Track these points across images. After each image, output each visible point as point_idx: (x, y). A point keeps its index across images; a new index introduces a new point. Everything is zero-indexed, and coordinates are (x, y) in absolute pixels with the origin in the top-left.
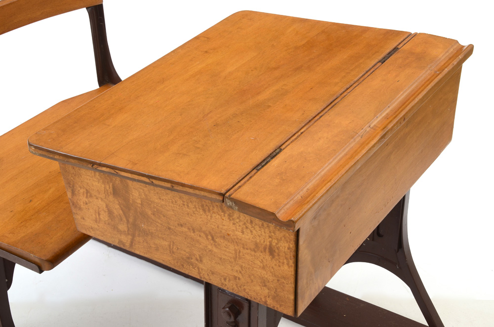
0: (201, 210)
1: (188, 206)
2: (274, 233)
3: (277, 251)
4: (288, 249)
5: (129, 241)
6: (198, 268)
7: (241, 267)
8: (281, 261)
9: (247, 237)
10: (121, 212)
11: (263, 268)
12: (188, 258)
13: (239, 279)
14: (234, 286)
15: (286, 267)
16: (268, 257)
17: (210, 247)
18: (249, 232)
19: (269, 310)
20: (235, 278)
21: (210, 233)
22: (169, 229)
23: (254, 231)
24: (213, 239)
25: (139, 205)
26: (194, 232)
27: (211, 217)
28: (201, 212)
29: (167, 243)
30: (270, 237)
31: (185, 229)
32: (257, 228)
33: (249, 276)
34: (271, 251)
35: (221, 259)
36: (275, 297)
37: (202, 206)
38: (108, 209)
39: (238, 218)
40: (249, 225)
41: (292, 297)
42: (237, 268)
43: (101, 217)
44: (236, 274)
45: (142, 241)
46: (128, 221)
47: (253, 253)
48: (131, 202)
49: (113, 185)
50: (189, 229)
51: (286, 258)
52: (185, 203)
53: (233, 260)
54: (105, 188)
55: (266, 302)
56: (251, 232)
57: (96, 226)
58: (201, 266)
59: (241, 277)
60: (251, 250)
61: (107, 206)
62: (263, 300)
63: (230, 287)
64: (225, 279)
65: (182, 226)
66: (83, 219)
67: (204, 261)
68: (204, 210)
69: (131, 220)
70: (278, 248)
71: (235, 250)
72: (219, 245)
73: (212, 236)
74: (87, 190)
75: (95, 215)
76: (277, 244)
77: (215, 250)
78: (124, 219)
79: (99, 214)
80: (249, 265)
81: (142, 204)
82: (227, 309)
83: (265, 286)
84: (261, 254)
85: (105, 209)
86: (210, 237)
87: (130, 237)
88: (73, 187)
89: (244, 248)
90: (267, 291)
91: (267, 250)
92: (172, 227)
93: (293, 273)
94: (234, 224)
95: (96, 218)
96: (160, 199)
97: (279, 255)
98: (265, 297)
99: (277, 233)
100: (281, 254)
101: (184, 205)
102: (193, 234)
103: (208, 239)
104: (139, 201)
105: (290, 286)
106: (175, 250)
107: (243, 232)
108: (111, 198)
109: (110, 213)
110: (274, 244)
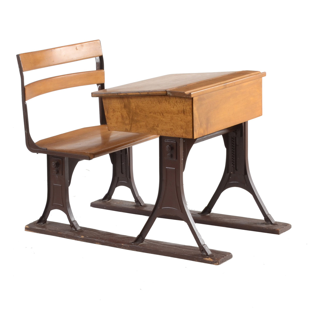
0: (158, 103)
1: (153, 103)
2: (185, 104)
3: (186, 111)
4: (190, 108)
5: (130, 127)
6: (157, 130)
7: (173, 123)
8: (187, 115)
9: (175, 109)
10: (127, 115)
11: (181, 121)
12: (153, 127)
13: (172, 129)
14: (171, 133)
15: (189, 117)
16: (182, 115)
17: (161, 119)
18: (176, 106)
19: (184, 139)
20: (171, 129)
21: (161, 112)
22: (146, 116)
23: (178, 106)
24: (163, 115)
25: (134, 109)
26: (155, 114)
27: (162, 105)
28: (158, 104)
29: (145, 123)
30: (183, 106)
31: (152, 114)
32: (179, 104)
33: (176, 126)
34: (184, 112)
35: (165, 122)
36: (186, 132)
37: (159, 101)
38: (122, 116)
39: (172, 102)
40: (176, 104)
41: (192, 130)
42: (172, 124)
43: (119, 120)
44: (171, 127)
45: (135, 126)
46: (129, 118)
47: (177, 115)
48: (131, 109)
49: (124, 103)
50: (153, 113)
51: (189, 113)
52: (152, 102)
53: (170, 121)
54: (121, 106)
55: (182, 136)
56: (177, 106)
57: (116, 125)
58: (158, 129)
59: (173, 128)
60: (177, 114)
61: (121, 114)
62: (181, 135)
63: (169, 134)
64: (167, 131)
65: (151, 113)
66: (111, 124)
67: (159, 126)
68: (159, 103)
69: (131, 117)
70: (186, 110)
71: (171, 117)
72: (165, 116)
73: (162, 113)
74: (113, 109)
75: (116, 120)
76: (186, 108)
77: (163, 119)
78: (128, 118)
79: (118, 119)
80: (176, 121)
81: (135, 109)
82: (168, 146)
83: (182, 128)
84: (180, 115)
85: (121, 116)
86: (161, 114)
87: (130, 125)
88: (108, 110)
89: (174, 114)
90: (183, 130)
91: (182, 112)
92: (147, 115)
93: (192, 119)
94: (170, 105)
95: (116, 121)
96: (143, 104)
97: (186, 113)
98: (182, 133)
99: (186, 103)
100: (187, 112)
101: (152, 103)
102: (155, 115)
103: (161, 115)
104: (134, 108)
105: (191, 125)
106: (148, 125)
107: (173, 107)
108: (123, 110)
109: (122, 117)
110: (184, 108)
